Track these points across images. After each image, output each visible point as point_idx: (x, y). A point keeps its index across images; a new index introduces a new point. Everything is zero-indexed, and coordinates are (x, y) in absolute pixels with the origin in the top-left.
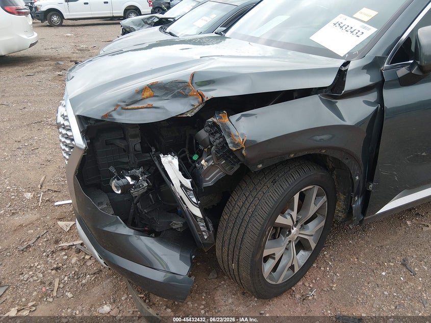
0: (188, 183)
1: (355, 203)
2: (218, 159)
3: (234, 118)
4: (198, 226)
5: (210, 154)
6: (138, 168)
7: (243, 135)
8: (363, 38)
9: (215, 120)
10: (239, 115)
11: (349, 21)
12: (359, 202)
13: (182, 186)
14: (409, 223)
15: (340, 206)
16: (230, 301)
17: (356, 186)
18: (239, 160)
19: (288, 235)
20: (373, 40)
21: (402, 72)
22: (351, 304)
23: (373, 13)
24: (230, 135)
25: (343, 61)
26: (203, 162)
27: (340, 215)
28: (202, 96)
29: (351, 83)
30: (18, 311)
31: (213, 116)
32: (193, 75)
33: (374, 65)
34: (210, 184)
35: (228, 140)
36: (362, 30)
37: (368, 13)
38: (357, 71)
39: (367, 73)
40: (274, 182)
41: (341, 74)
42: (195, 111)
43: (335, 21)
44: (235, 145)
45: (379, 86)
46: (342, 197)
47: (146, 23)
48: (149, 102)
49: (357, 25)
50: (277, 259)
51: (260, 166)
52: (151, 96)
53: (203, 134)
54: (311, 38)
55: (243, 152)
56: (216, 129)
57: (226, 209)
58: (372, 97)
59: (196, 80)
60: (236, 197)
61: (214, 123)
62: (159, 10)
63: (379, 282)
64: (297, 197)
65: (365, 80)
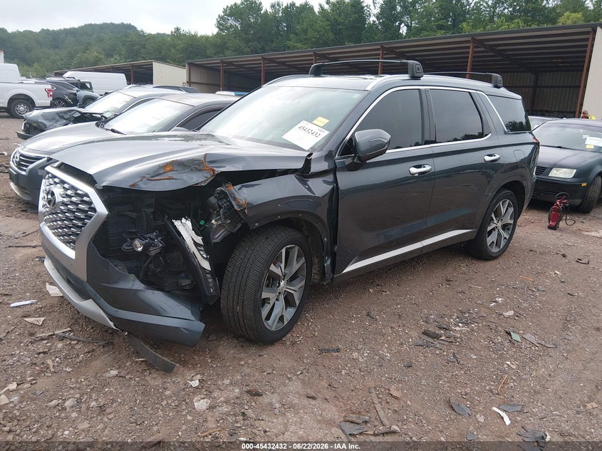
0: (199, 240)
1: (326, 262)
2: (225, 218)
3: (237, 187)
4: (206, 279)
5: (219, 215)
6: (152, 233)
7: (245, 199)
8: (320, 138)
9: (223, 189)
10: (240, 186)
11: (309, 126)
12: (329, 262)
13: (195, 243)
14: (371, 290)
15: (315, 269)
16: (232, 352)
17: (325, 246)
18: (242, 219)
19: (278, 287)
20: (328, 139)
21: (348, 161)
22: (330, 342)
23: (326, 121)
24: (235, 199)
25: (308, 153)
26: (213, 221)
27: (316, 277)
28: (213, 171)
29: (315, 168)
30: (18, 385)
31: (220, 186)
32: (205, 155)
33: (329, 157)
34: (218, 240)
35: (234, 203)
36: (319, 132)
37: (322, 121)
38: (318, 159)
39: (325, 161)
40: (267, 239)
41: (308, 162)
42: (208, 182)
43: (300, 125)
44: (239, 206)
45: (333, 170)
46: (316, 261)
47: (62, 118)
48: (170, 174)
49: (315, 129)
50: (272, 304)
51: (257, 224)
52: (171, 171)
53: (213, 200)
54: (283, 137)
55: (246, 211)
56: (224, 195)
57: (229, 264)
58: (330, 178)
59: (208, 160)
60: (237, 253)
61: (222, 191)
62: (59, 103)
63: (350, 327)
64: (284, 251)
65: (324, 166)
